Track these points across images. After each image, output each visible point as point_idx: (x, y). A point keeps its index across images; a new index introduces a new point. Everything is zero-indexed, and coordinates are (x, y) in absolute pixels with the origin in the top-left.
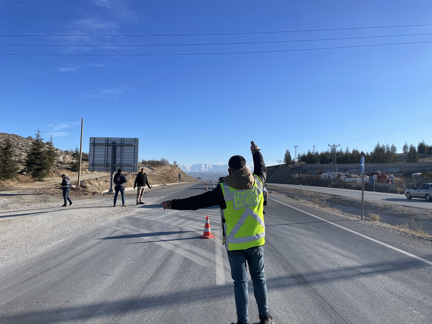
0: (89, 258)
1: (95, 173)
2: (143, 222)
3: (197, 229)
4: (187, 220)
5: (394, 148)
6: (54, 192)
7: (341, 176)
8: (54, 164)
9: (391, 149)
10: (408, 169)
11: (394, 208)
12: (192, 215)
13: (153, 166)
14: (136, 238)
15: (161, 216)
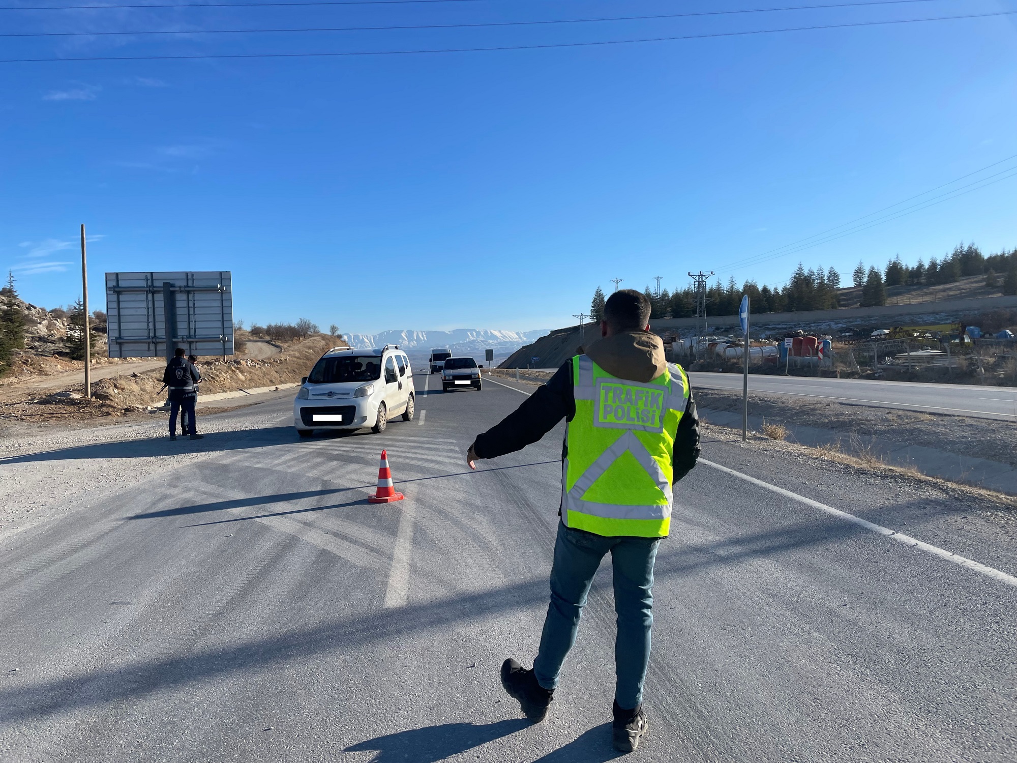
0: (82, 567)
1: (133, 362)
2: (237, 474)
3: (365, 482)
4: (344, 464)
5: (834, 276)
6: (26, 411)
7: (717, 343)
8: (23, 343)
9: (829, 278)
10: (863, 322)
11: (820, 410)
12: (359, 450)
13: (279, 339)
14: (210, 512)
15: (283, 458)
